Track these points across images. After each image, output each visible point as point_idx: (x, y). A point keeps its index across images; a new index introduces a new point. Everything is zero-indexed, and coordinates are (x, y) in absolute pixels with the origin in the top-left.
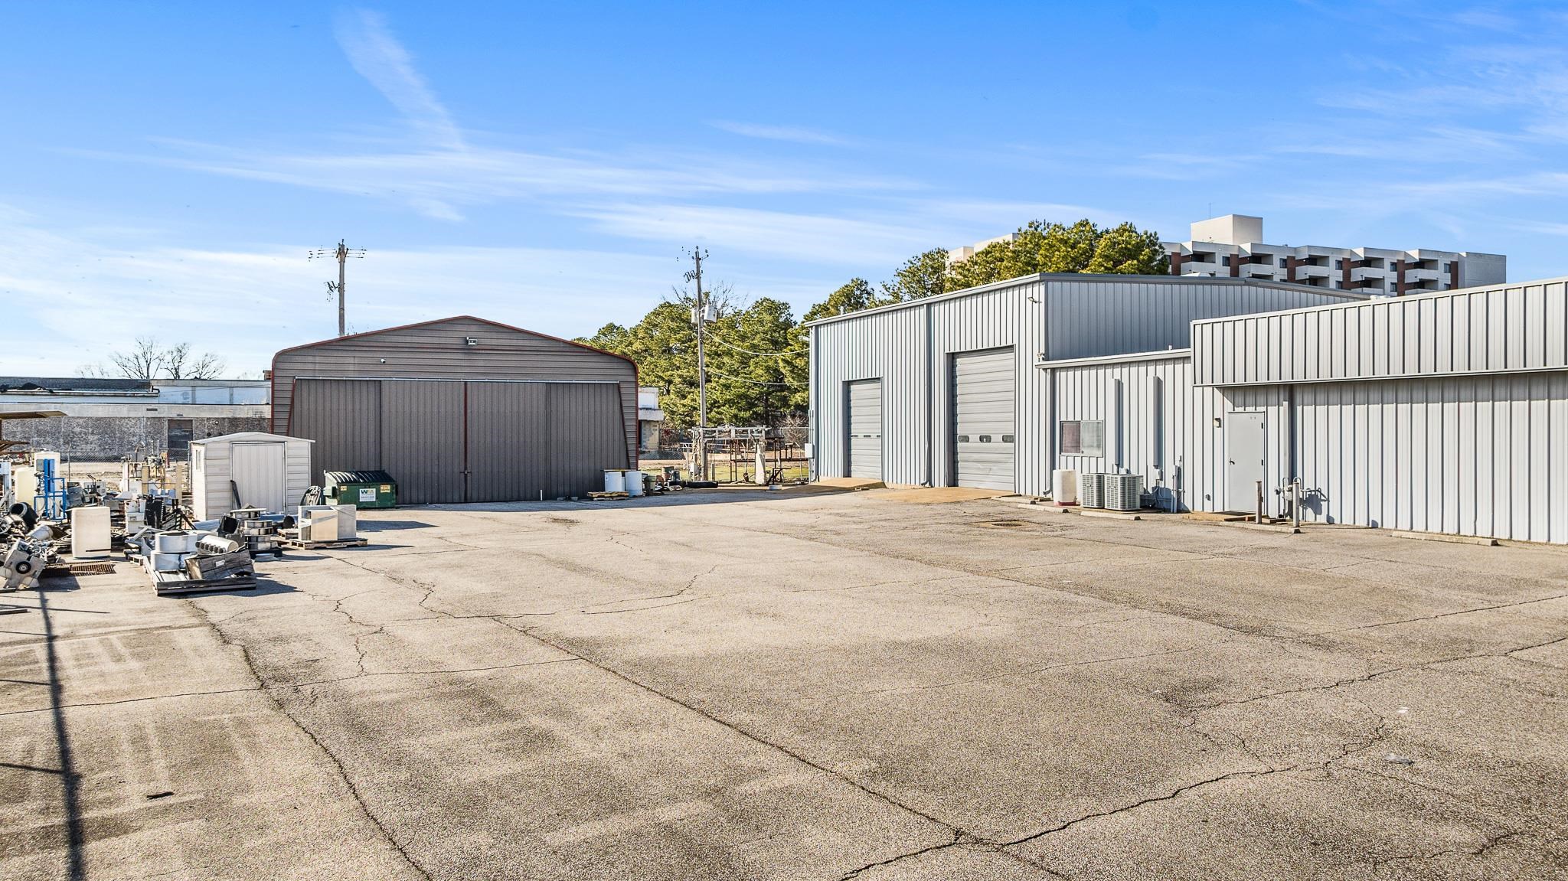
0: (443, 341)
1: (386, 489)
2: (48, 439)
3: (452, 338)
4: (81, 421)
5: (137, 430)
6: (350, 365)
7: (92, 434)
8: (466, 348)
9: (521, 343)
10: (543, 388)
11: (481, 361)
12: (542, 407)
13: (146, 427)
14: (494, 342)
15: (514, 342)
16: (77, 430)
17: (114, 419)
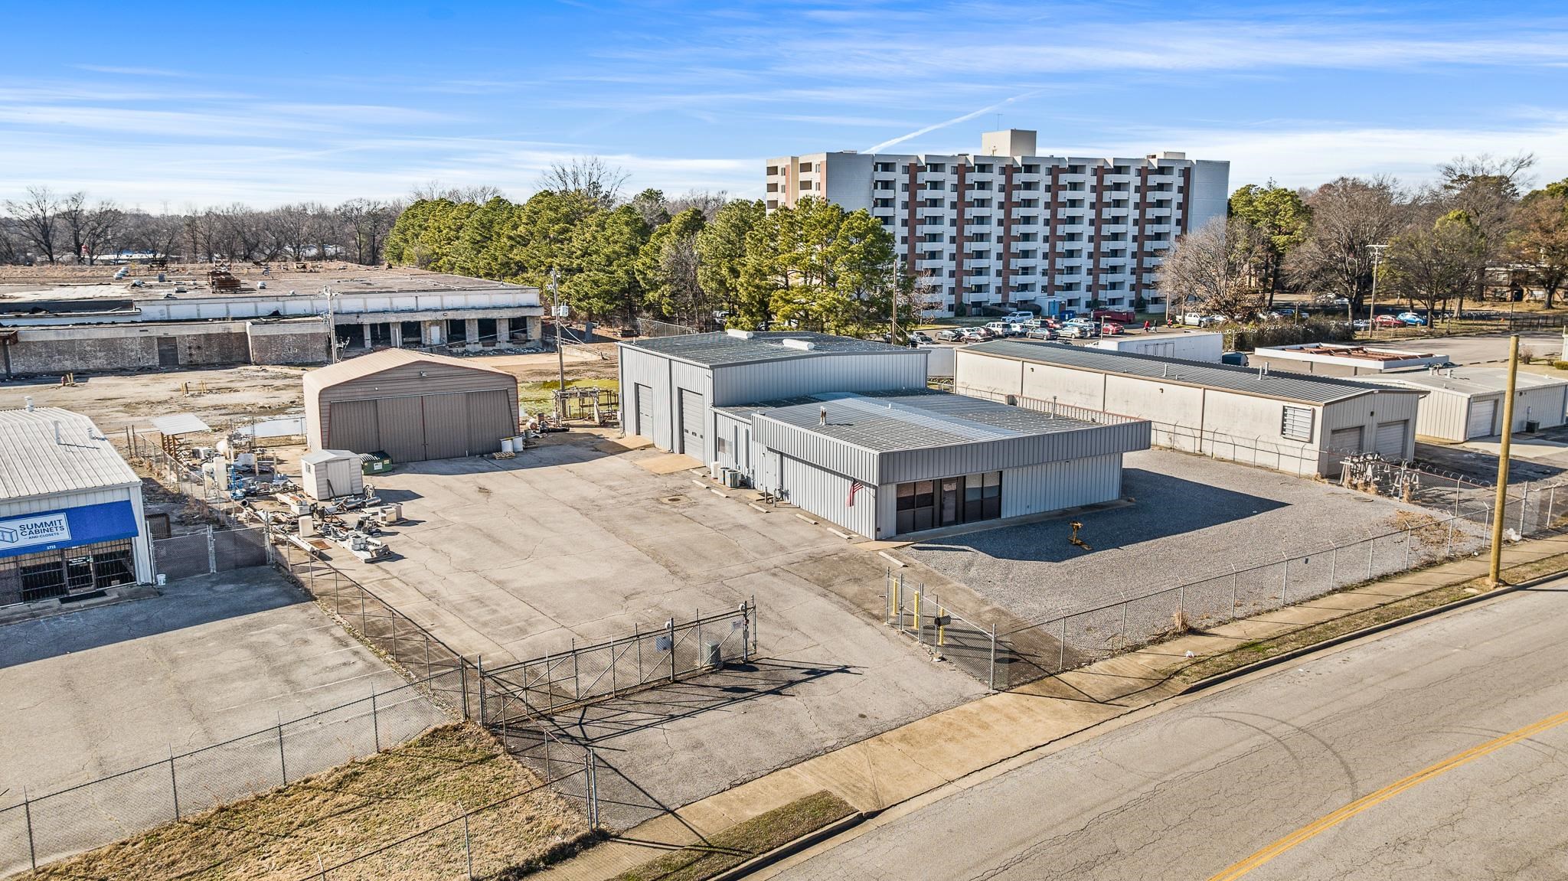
0: (408, 375)
1: (387, 462)
2: (67, 357)
3: (413, 373)
4: (90, 342)
5: (134, 347)
6: (359, 393)
7: (100, 351)
8: (421, 378)
9: (451, 372)
10: (464, 396)
11: (429, 384)
12: (464, 407)
13: (140, 344)
14: (436, 373)
15: (447, 372)
16: (88, 348)
17: (115, 339)
